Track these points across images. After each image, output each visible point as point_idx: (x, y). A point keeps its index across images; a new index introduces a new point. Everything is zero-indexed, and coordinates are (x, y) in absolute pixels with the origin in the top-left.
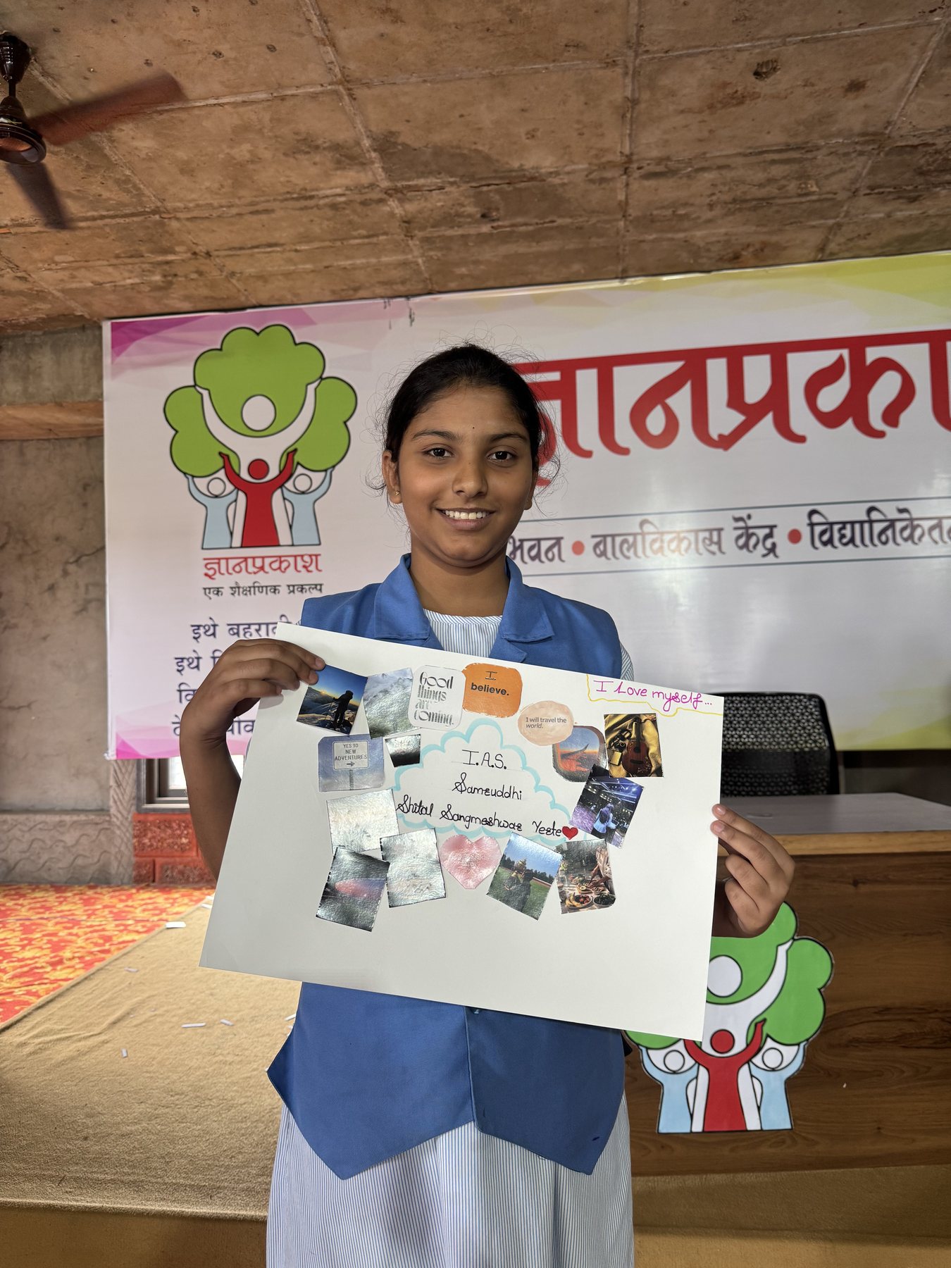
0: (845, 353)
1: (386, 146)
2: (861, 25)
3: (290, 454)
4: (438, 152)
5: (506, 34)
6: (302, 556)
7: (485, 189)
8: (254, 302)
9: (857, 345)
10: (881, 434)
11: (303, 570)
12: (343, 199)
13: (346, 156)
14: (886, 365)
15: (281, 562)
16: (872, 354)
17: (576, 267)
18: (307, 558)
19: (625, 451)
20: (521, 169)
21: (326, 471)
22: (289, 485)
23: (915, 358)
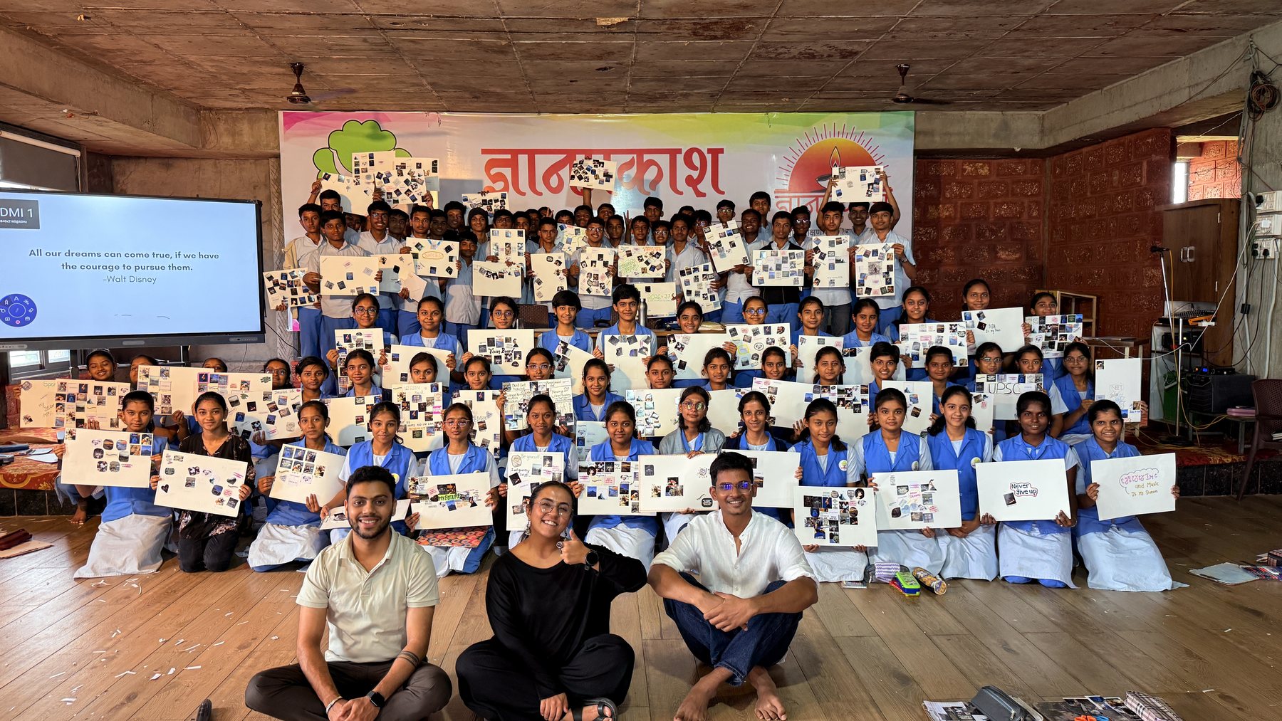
0: (635, 156)
8: (359, 108)
9: (640, 153)
14: (652, 162)
16: (646, 157)
19: (540, 194)
23: (664, 160)
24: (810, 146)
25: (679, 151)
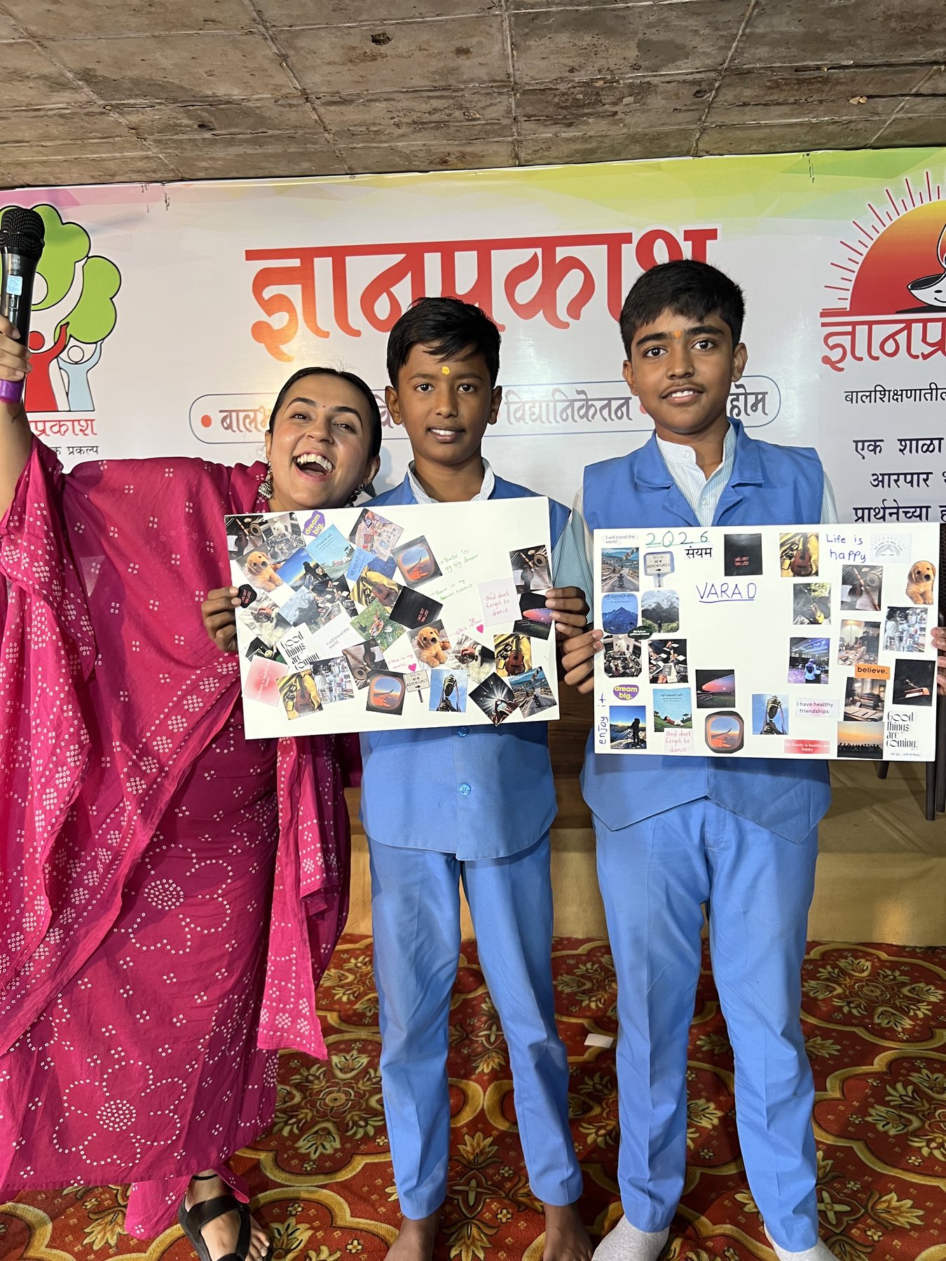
0: (539, 251)
1: (87, 76)
2: (438, 15)
3: (64, 327)
4: (136, 82)
5: (150, 13)
6: (79, 421)
7: (191, 108)
8: (21, 182)
9: (549, 244)
10: (566, 325)
11: (81, 433)
12: (68, 111)
13: (58, 84)
14: (573, 263)
15: (60, 426)
16: (561, 253)
17: (305, 165)
18: (83, 423)
19: (357, 333)
20: (214, 96)
21: (96, 343)
22: (63, 355)
23: (596, 257)
24: (895, 218)
25: (627, 238)
